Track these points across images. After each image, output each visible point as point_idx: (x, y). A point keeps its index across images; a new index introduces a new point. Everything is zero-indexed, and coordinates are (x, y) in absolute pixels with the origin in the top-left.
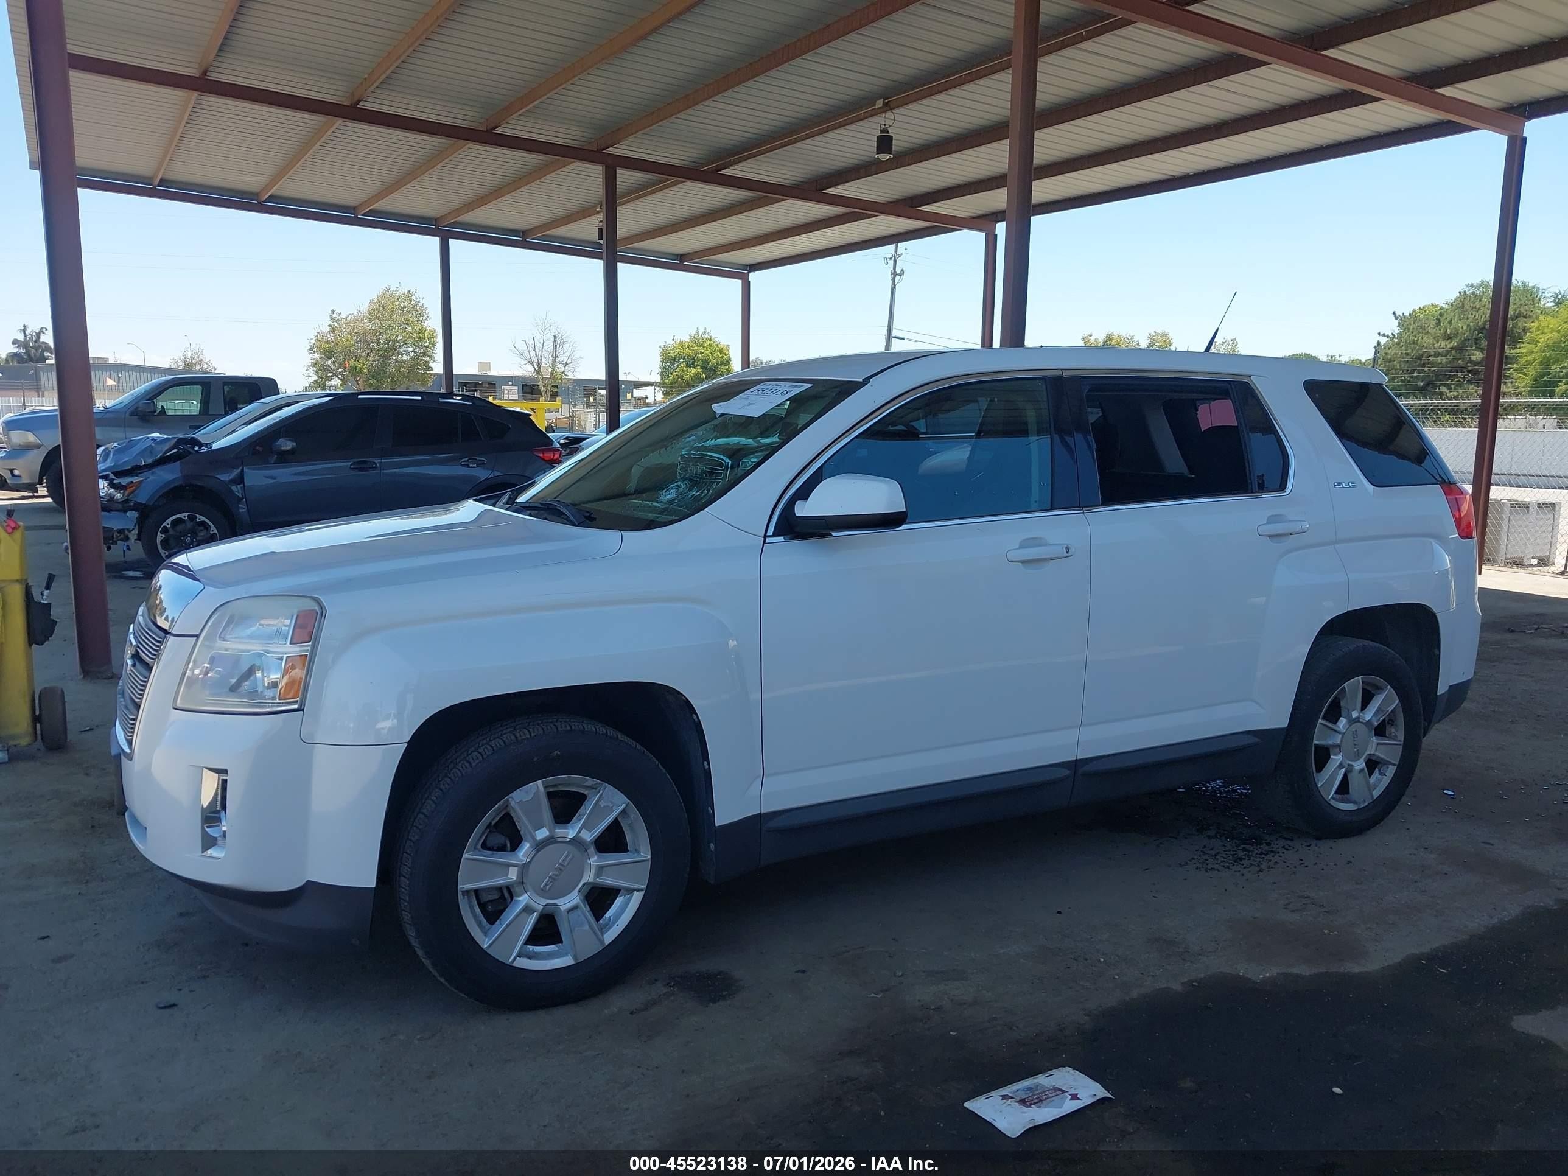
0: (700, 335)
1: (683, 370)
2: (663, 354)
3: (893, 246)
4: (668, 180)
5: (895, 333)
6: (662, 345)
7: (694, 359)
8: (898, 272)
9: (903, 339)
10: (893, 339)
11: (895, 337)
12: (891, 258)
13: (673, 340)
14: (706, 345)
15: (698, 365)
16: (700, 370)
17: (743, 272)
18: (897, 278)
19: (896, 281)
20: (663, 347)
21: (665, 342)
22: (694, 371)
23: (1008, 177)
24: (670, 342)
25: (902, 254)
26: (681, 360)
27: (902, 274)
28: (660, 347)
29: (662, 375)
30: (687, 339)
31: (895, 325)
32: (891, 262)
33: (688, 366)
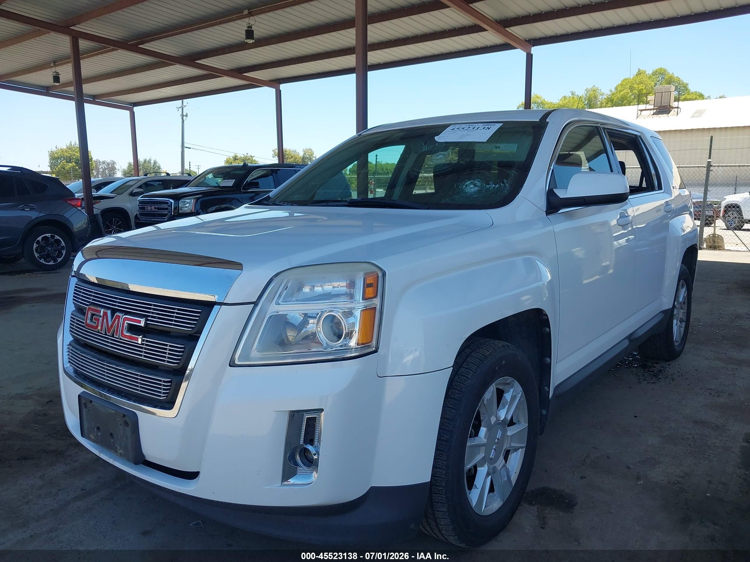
0: (73, 145)
1: (64, 165)
2: (51, 156)
3: (181, 101)
4: (106, 48)
5: (185, 145)
6: (50, 150)
7: (70, 158)
8: (184, 114)
9: (190, 148)
10: (185, 148)
11: (186, 147)
12: (180, 108)
13: (56, 148)
14: (77, 151)
15: (73, 162)
16: (74, 164)
17: (130, 106)
18: (184, 117)
19: (184, 119)
20: (50, 151)
21: (52, 149)
22: (70, 165)
23: (356, 49)
24: (54, 149)
25: (186, 106)
26: (62, 159)
27: (186, 116)
28: (49, 151)
29: (51, 167)
30: (65, 147)
31: (185, 141)
32: (180, 109)
33: (67, 162)
